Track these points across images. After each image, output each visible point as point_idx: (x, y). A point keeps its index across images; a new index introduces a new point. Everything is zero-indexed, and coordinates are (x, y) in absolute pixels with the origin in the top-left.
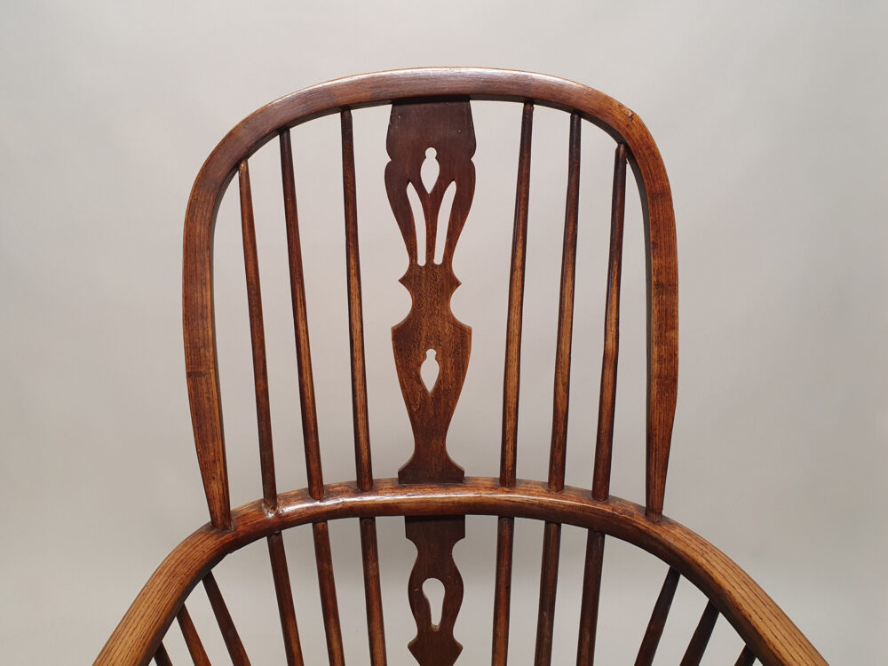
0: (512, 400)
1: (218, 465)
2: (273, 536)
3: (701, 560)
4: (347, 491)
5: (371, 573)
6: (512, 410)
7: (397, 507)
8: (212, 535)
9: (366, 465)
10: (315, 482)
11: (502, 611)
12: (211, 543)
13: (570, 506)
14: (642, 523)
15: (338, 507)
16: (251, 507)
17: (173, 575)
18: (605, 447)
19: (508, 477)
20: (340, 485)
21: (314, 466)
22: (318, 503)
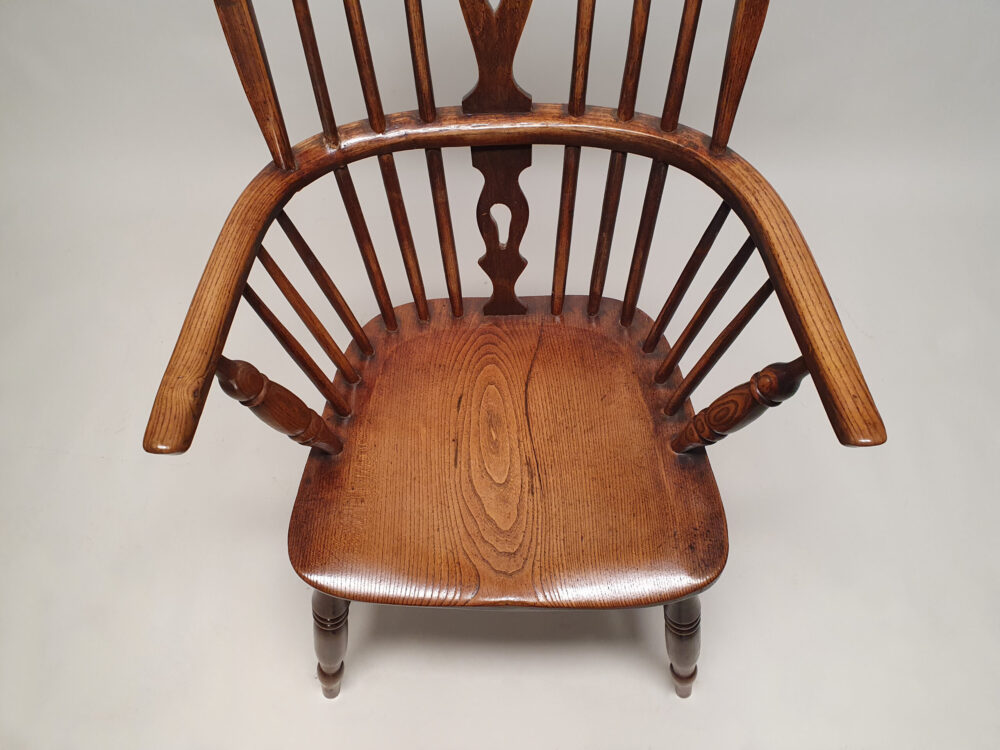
0: (586, 20)
1: (270, 106)
2: (340, 171)
3: (751, 199)
4: (409, 123)
5: (440, 200)
6: (585, 31)
7: (462, 139)
8: (277, 176)
9: (427, 96)
10: (375, 115)
11: (564, 233)
12: (276, 186)
13: (638, 137)
14: (705, 158)
15: (402, 139)
16: (313, 143)
17: (245, 222)
18: (679, 75)
19: (577, 106)
20: (402, 115)
21: (372, 99)
22: (380, 135)
